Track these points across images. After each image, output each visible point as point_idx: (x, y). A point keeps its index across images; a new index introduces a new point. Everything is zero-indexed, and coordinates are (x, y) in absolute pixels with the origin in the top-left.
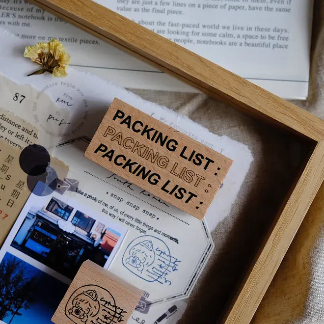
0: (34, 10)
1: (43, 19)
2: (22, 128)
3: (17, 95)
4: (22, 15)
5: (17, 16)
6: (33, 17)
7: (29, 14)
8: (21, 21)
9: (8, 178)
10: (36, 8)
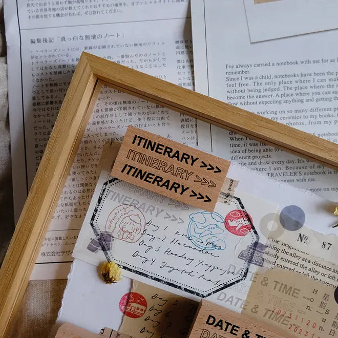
0: (316, 166)
1: (324, 173)
2: (332, 270)
3: (325, 243)
4: (306, 172)
5: (302, 173)
6: (316, 173)
7: (312, 170)
8: (307, 177)
9: (327, 312)
10: (316, 165)
